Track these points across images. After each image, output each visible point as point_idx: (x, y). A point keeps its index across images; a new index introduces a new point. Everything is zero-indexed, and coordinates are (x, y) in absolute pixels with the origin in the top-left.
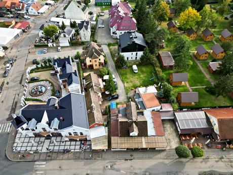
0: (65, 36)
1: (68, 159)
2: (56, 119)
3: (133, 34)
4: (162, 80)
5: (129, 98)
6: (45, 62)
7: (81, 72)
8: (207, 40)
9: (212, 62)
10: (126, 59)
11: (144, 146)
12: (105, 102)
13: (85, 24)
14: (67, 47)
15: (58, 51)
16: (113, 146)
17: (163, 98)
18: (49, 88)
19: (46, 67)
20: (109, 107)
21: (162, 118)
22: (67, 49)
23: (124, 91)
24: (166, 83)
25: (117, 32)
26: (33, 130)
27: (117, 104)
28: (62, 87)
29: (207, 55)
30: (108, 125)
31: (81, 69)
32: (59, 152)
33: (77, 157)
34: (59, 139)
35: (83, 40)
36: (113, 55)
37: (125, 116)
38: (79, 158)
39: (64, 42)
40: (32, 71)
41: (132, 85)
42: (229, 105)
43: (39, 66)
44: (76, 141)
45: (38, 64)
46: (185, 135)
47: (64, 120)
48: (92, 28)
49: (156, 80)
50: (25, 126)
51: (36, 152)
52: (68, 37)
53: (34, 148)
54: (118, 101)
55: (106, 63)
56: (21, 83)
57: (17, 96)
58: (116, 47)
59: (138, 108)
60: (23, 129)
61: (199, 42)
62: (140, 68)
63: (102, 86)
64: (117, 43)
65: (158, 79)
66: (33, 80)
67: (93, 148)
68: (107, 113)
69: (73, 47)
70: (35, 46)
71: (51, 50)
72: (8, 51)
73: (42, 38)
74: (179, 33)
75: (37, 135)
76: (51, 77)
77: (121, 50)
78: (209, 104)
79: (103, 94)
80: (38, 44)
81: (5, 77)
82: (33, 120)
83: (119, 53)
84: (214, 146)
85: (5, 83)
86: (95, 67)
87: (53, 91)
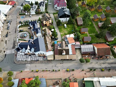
0: (33, 9)
1: (38, 63)
2: (33, 48)
3: (65, 9)
4: (77, 31)
5: (62, 39)
6: (25, 23)
7: (42, 27)
8: (99, 11)
9: (100, 22)
10: (61, 21)
11: (68, 58)
12: (52, 41)
13: (42, 3)
14: (34, 15)
15: (30, 17)
16: (56, 58)
17: (77, 39)
18: (28, 35)
19: (26, 25)
20: (54, 43)
21: (75, 48)
22: (34, 16)
23: (60, 36)
24: (78, 33)
25: (58, 7)
26: (24, 52)
27: (57, 42)
28: (34, 34)
29: (98, 19)
30: (54, 50)
31: (41, 26)
32: (35, 61)
33: (42, 62)
34: (34, 56)
35: (42, 11)
36: (55, 19)
37: (61, 47)
38: (42, 63)
39: (33, 12)
40: (20, 27)
41: (64, 33)
42: (104, 42)
43: (23, 24)
44: (41, 56)
45: (22, 23)
46: (84, 54)
47: (36, 48)
48: (46, 5)
49: (74, 31)
50: (21, 51)
51: (26, 61)
52: (35, 10)
53: (25, 59)
54: (58, 40)
55: (52, 23)
56: (15, 32)
57: (15, 38)
58: (57, 15)
59: (66, 44)
60: (20, 52)
61: (95, 12)
62: (68, 25)
63: (51, 34)
64: (57, 13)
65: (75, 31)
66: (21, 31)
67: (48, 59)
68: (53, 45)
69: (37, 15)
70: (20, 14)
71: (27, 16)
72: (7, 17)
73: (22, 10)
74: (87, 7)
75: (25, 54)
76: (29, 29)
77: (59, 17)
78: (95, 42)
79: (51, 37)
80: (20, 13)
81: (8, 29)
82: (24, 48)
83: (58, 18)
84: (95, 58)
85: (9, 32)
86: (47, 25)
87: (30, 36)
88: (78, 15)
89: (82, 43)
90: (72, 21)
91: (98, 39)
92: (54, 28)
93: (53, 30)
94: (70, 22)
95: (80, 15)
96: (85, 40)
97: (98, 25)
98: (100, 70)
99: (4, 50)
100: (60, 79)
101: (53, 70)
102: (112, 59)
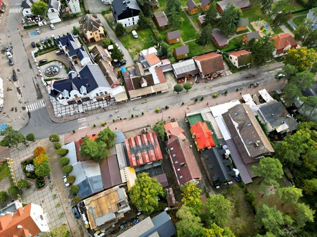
0: (53, 11)
2: (83, 87)
4: (160, 40)
5: (135, 62)
6: (46, 44)
7: (85, 47)
9: (200, 15)
10: (124, 26)
12: (116, 69)
14: (59, 22)
15: (51, 29)
16: (131, 96)
17: (163, 55)
18: (61, 67)
19: (48, 48)
20: (121, 72)
21: (163, 71)
22: (60, 25)
23: (130, 56)
24: (164, 43)
26: (67, 98)
28: (73, 63)
29: (196, 9)
30: (124, 84)
34: (88, 102)
35: (74, 11)
36: (110, 24)
37: (135, 74)
39: (54, 17)
40: (36, 55)
41: (135, 50)
42: (213, 50)
43: (41, 48)
45: (38, 46)
46: (180, 79)
47: (89, 85)
49: (155, 42)
50: (61, 96)
52: (57, 11)
53: (72, 112)
54: (126, 66)
55: (105, 33)
56: (31, 67)
57: (35, 79)
58: (111, 14)
59: (144, 67)
60: (60, 98)
62: (139, 32)
63: (109, 56)
64: (111, 10)
65: (157, 40)
66: (42, 63)
68: (120, 76)
69: (66, 22)
70: (25, 28)
71: (44, 30)
73: (28, 17)
75: (70, 103)
76: (58, 56)
77: (117, 18)
79: (112, 62)
80: (26, 25)
81: (12, 65)
82: (65, 91)
83: (116, 22)
84: (200, 81)
85: (16, 71)
86: (97, 40)
87: (66, 68)
88: (156, 7)
89: (173, 59)
90: (145, 23)
91: (201, 47)
92: (112, 44)
93: (111, 47)
94: (142, 24)
95: (161, 5)
96: (178, 54)
97: (198, 21)
98: (210, 97)
99: (22, 105)
100: (148, 126)
101: (132, 116)
102: (230, 75)
